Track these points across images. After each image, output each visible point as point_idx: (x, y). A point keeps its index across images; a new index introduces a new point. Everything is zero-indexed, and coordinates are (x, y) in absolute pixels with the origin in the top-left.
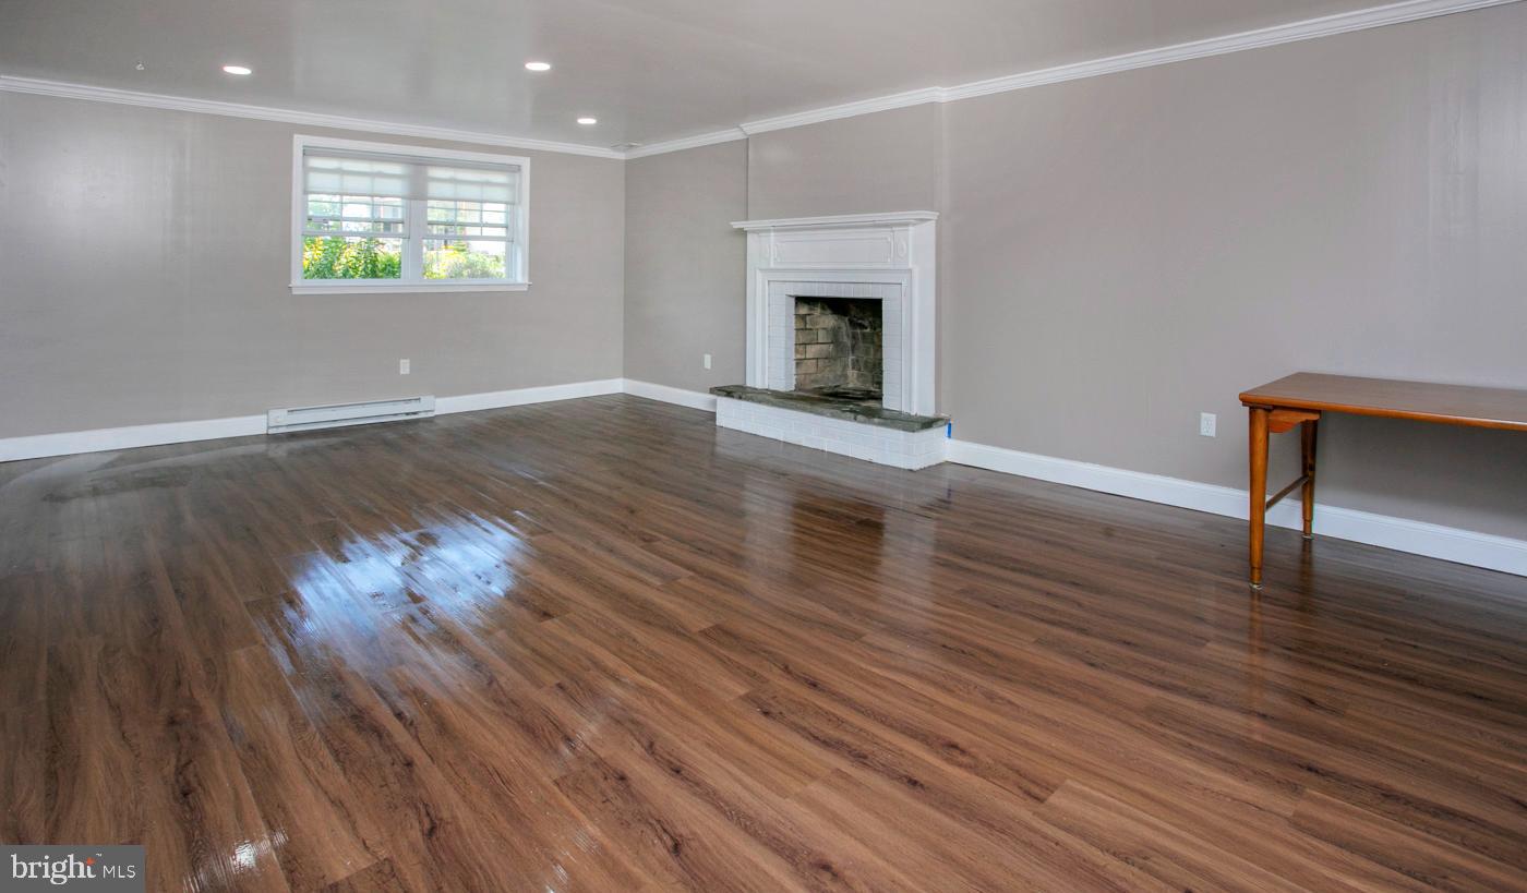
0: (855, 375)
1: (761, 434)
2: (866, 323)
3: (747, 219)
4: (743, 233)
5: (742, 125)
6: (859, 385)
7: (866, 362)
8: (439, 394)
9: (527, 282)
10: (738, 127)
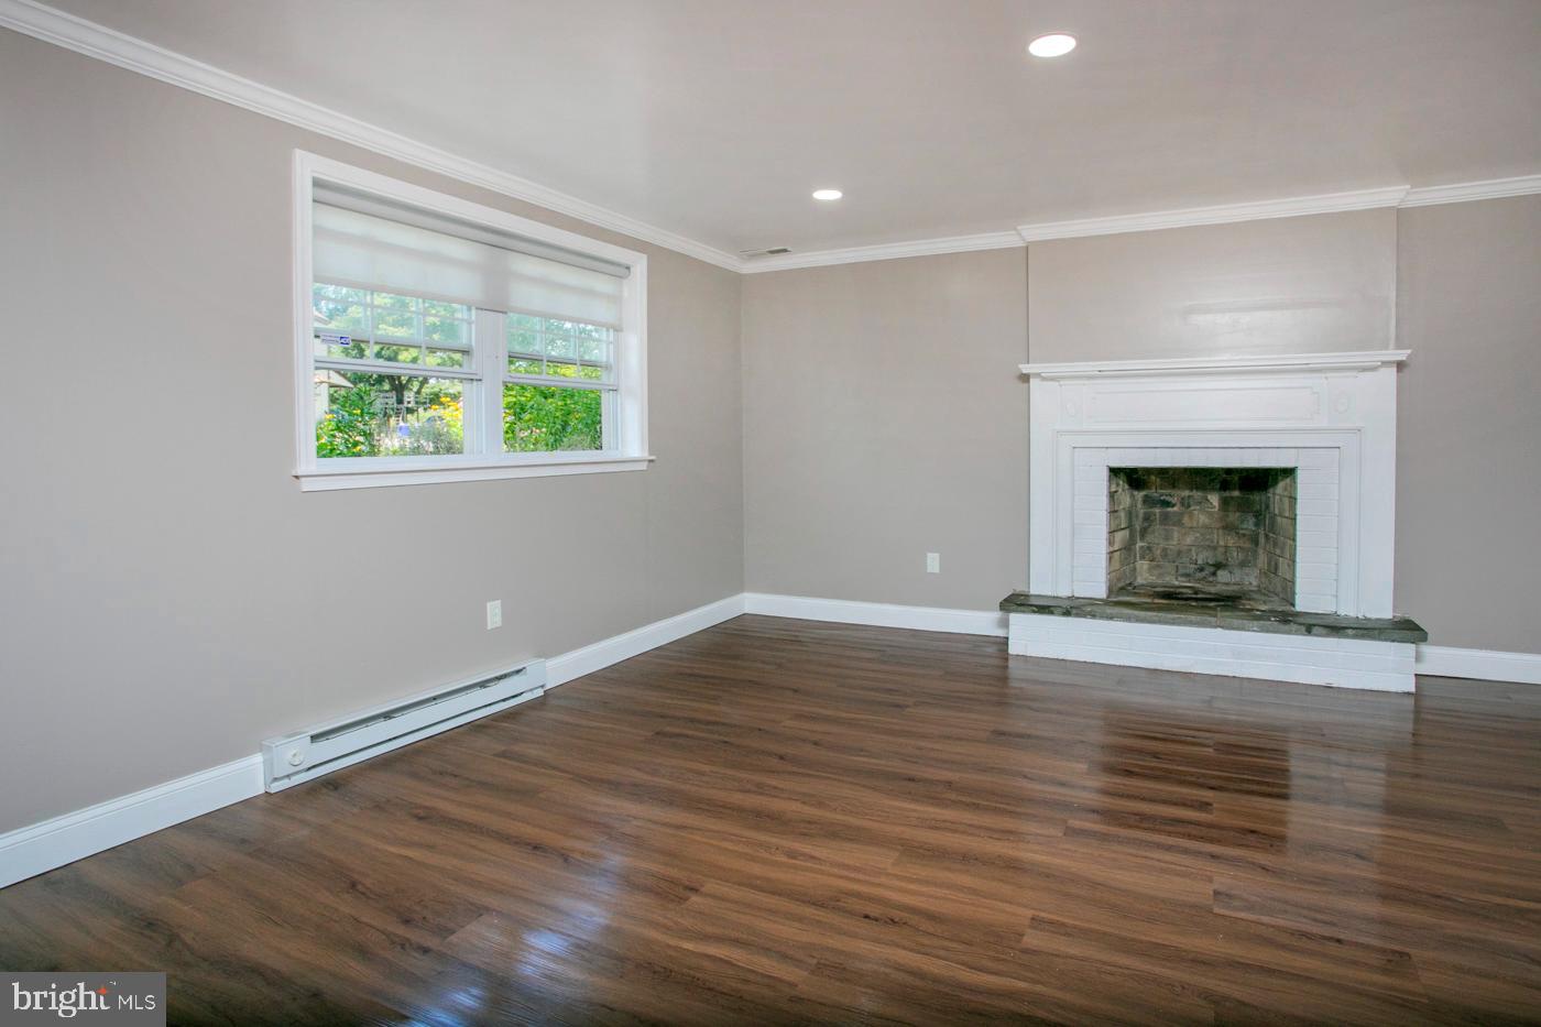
0: (1145, 567)
1: (1127, 664)
2: (1174, 500)
3: (1028, 363)
4: (1025, 378)
5: (1019, 228)
6: (1153, 579)
7: (1165, 550)
8: (547, 652)
9: (646, 455)
10: (1015, 229)
